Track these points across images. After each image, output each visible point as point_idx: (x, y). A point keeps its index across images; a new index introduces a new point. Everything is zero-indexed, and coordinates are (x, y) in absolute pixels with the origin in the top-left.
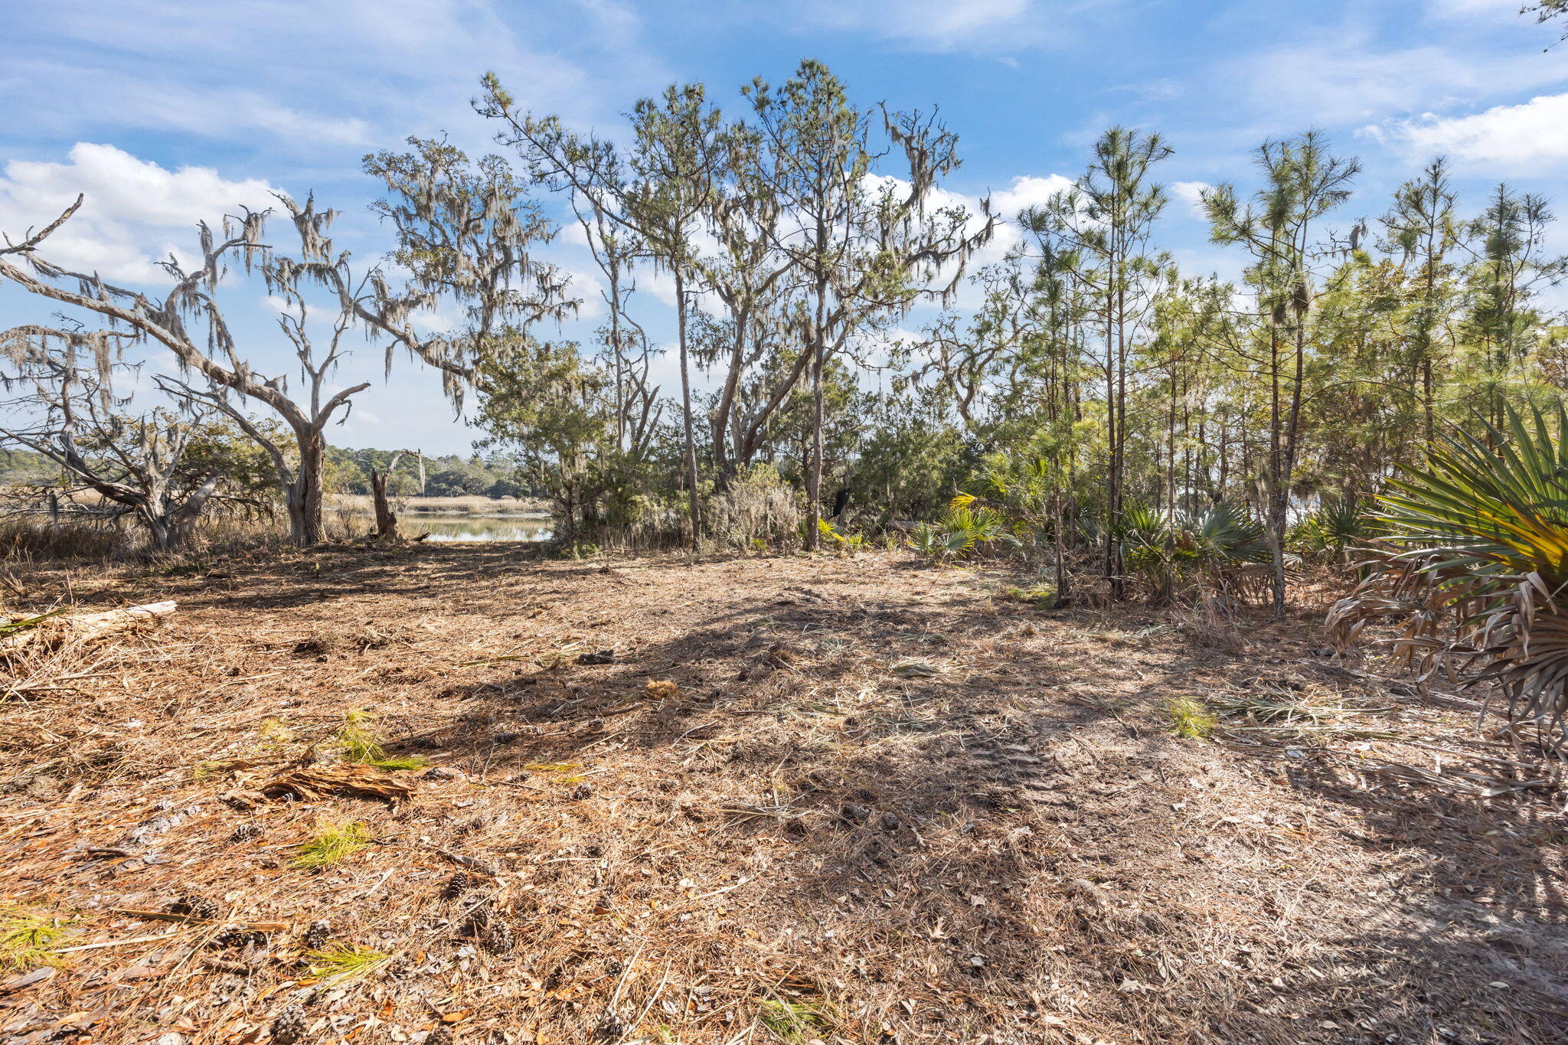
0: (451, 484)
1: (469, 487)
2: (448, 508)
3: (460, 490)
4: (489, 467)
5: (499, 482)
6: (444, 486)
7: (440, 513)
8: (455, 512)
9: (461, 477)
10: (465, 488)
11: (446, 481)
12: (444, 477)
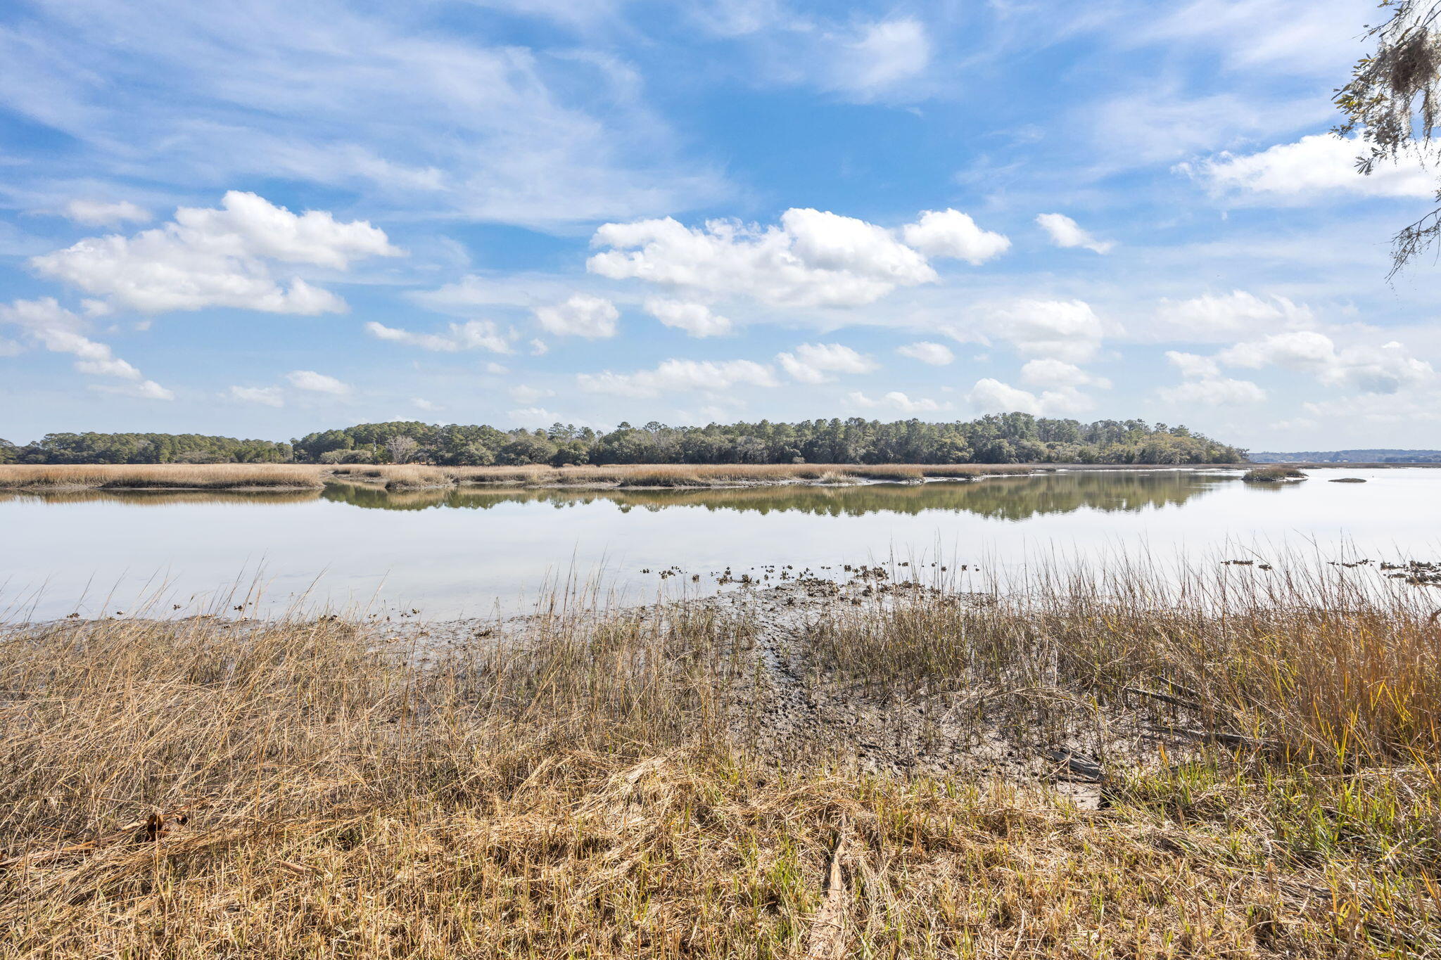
0: (519, 454)
1: (534, 457)
2: (506, 477)
3: (527, 459)
4: (552, 438)
5: (561, 452)
6: (513, 456)
7: (497, 483)
8: (513, 482)
9: (528, 447)
10: (531, 458)
11: (515, 452)
12: (512, 448)
